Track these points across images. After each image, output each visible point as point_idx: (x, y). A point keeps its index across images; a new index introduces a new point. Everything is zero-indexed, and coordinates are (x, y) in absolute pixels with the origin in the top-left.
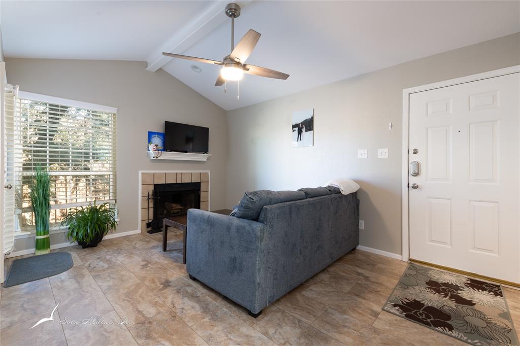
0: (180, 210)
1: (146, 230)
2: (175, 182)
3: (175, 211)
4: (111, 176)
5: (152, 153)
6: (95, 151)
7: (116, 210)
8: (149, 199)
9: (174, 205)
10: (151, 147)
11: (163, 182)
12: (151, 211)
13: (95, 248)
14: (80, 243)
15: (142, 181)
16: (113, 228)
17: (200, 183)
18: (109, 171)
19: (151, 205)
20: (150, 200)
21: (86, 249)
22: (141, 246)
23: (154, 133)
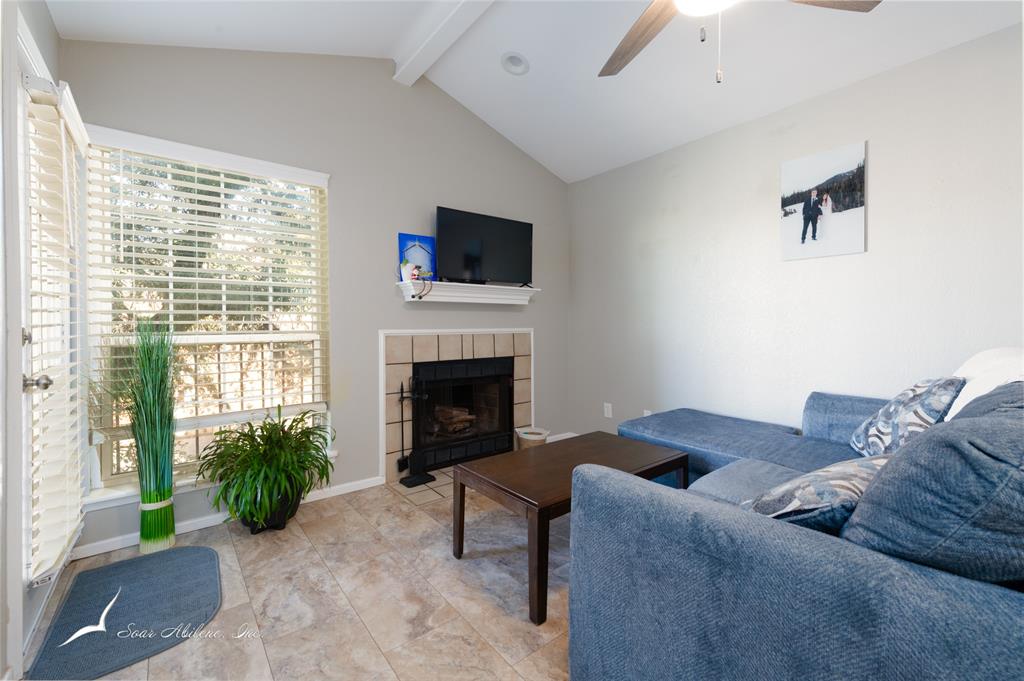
0: (467, 425)
1: (396, 476)
2: (459, 358)
3: (460, 426)
4: (317, 345)
5: (410, 287)
6: (279, 284)
7: (329, 429)
8: (402, 399)
9: (455, 412)
10: (407, 271)
11: (432, 357)
12: (408, 428)
13: (280, 533)
14: (244, 521)
15: (387, 357)
16: (325, 479)
17: (511, 359)
18: (312, 332)
19: (408, 414)
20: (406, 402)
21: (259, 537)
22: (392, 531)
23: (412, 238)
